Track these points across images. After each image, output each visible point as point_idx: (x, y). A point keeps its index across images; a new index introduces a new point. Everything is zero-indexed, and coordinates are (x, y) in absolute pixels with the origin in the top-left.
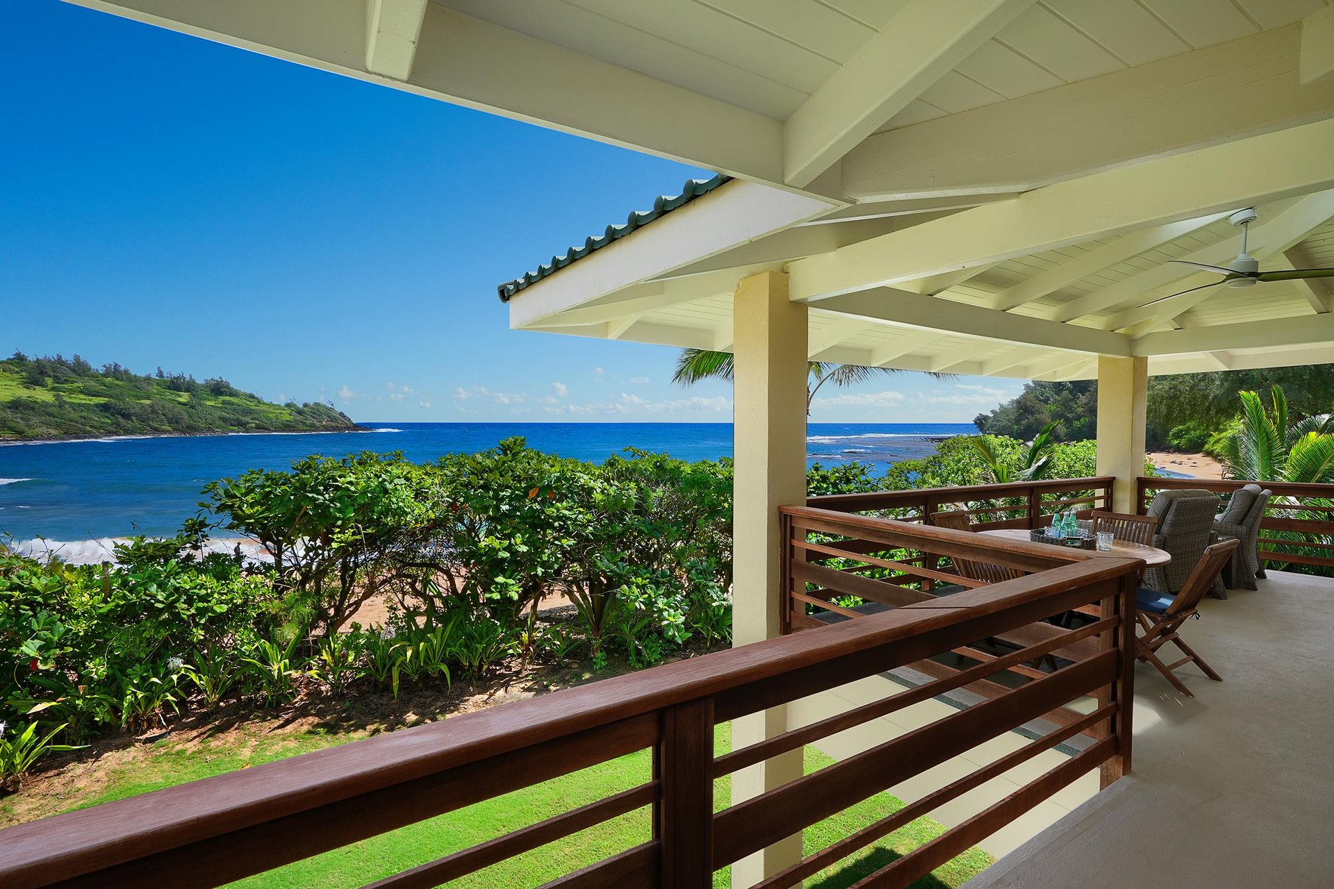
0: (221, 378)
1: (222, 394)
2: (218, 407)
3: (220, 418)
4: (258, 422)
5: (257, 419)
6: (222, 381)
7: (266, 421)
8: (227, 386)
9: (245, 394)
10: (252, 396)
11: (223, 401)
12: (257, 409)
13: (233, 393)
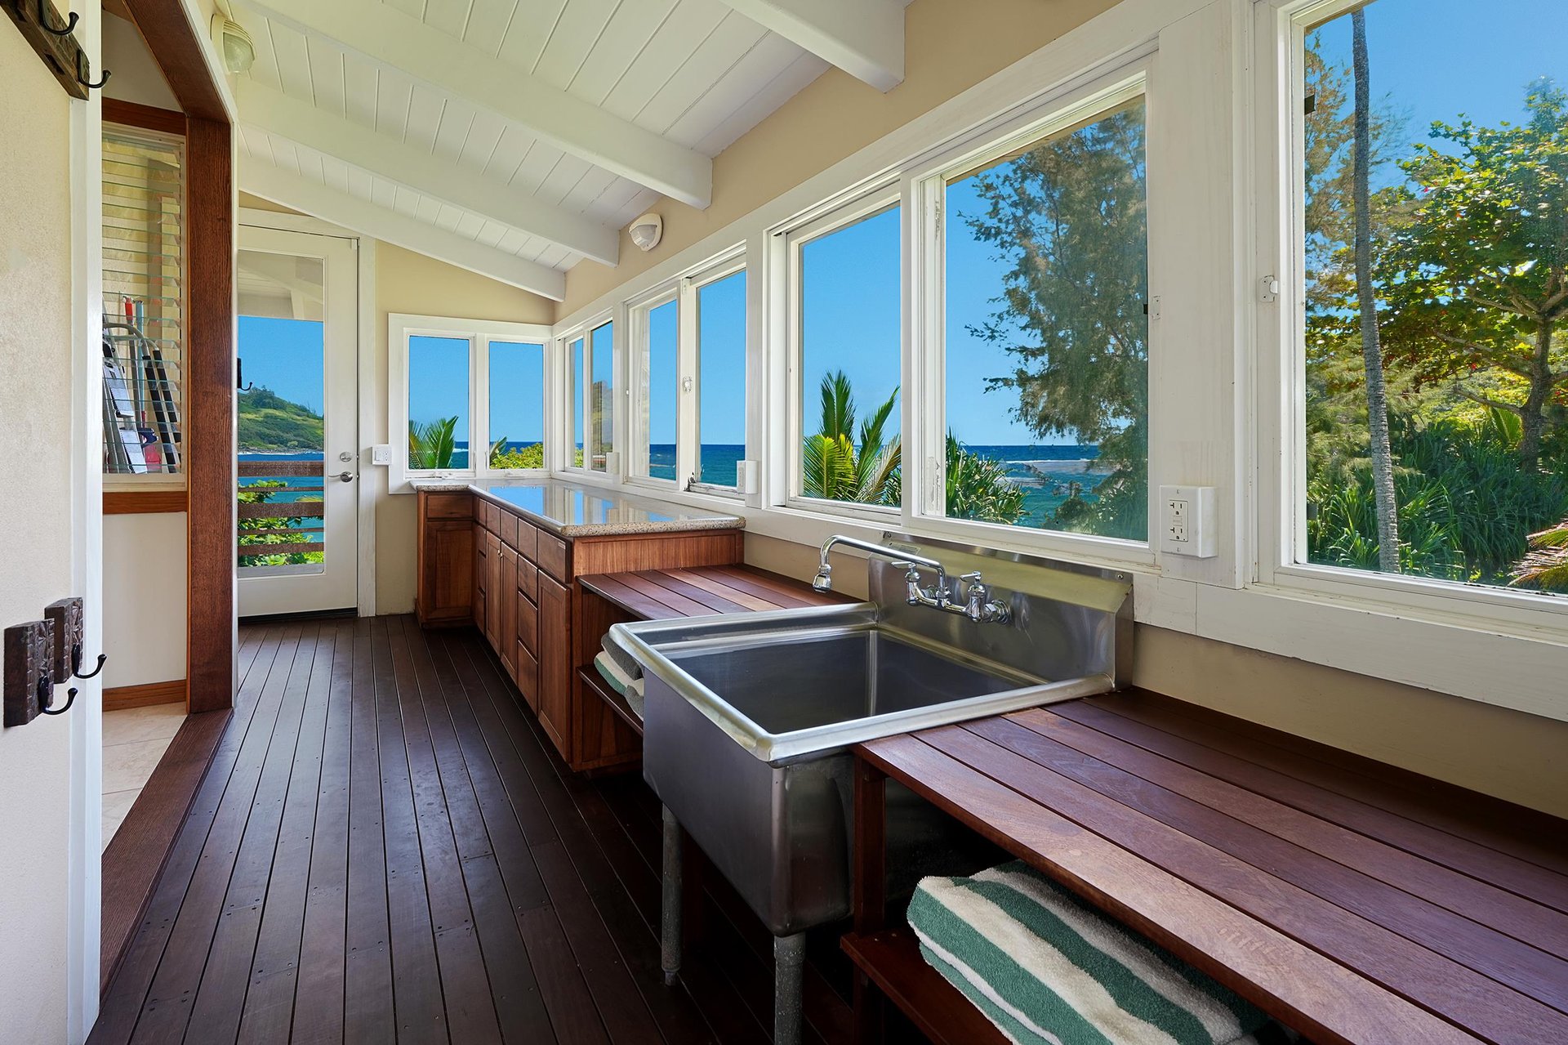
0: (264, 386)
1: (265, 406)
2: (258, 421)
3: (257, 433)
4: (302, 439)
5: (302, 436)
6: (265, 391)
7: (312, 439)
8: (272, 397)
9: (296, 406)
10: (304, 409)
11: (266, 414)
12: (303, 424)
13: (280, 405)
